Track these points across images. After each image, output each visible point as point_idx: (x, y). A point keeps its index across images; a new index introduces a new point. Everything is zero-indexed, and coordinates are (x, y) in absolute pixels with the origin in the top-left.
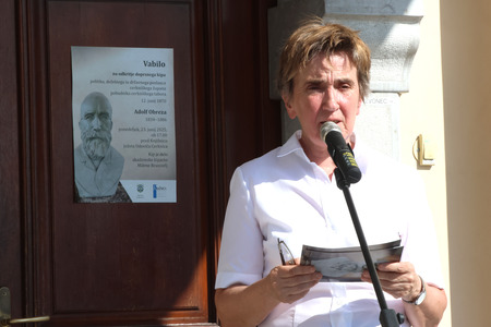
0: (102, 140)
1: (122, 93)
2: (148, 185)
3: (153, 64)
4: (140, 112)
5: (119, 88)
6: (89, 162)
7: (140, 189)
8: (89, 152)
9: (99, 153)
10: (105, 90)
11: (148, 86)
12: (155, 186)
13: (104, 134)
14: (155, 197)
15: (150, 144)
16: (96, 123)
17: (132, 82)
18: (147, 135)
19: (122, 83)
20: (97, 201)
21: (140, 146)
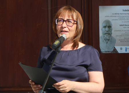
0: (109, 34)
1: (115, 20)
2: (124, 48)
3: (126, 10)
4: (121, 25)
5: (114, 18)
6: (105, 41)
7: (121, 49)
8: (105, 38)
9: (108, 38)
10: (110, 19)
11: (124, 17)
12: (126, 48)
13: (109, 32)
14: (126, 51)
15: (125, 35)
16: (107, 29)
17: (119, 16)
18: (124, 32)
19: (115, 16)
20: (107, 53)
21: (121, 36)
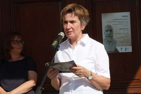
0: (111, 37)
2: (124, 48)
3: (124, 16)
4: (121, 29)
5: (115, 23)
6: (107, 43)
7: (122, 49)
8: (107, 40)
9: (110, 40)
10: (111, 24)
11: (123, 22)
12: (126, 48)
13: (111, 35)
14: (126, 50)
15: (124, 37)
16: (109, 32)
17: (118, 21)
18: (123, 35)
21: (121, 38)
